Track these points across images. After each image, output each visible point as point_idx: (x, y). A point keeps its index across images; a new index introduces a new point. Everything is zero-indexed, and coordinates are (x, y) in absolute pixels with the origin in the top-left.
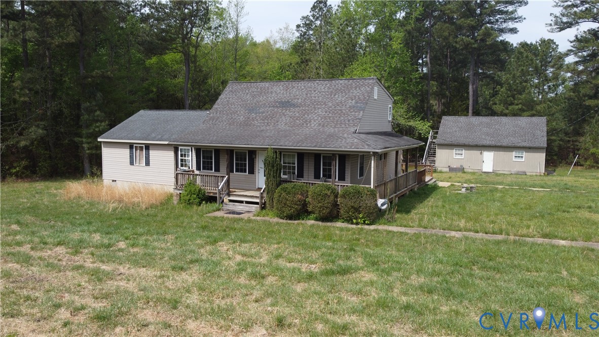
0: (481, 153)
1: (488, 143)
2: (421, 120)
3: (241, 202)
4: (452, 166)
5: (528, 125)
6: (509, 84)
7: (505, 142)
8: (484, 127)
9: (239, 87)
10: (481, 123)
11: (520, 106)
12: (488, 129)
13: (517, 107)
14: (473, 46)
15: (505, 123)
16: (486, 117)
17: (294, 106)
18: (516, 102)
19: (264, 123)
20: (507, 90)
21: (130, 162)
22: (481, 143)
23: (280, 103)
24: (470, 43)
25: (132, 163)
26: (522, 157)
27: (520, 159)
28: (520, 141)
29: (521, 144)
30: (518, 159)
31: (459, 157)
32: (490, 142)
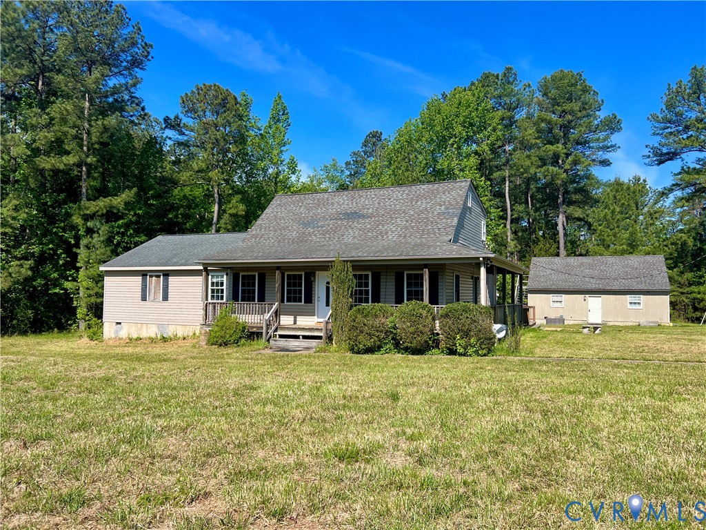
0: (585, 300)
1: (594, 287)
3: (297, 337)
4: (550, 317)
5: (641, 265)
7: (616, 286)
8: (587, 269)
9: (290, 200)
12: (591, 271)
15: (612, 264)
17: (363, 217)
19: (324, 238)
21: (142, 297)
22: (585, 287)
23: (344, 215)
25: (144, 298)
26: (639, 303)
27: (637, 307)
28: (635, 284)
29: (635, 287)
30: (634, 307)
31: (558, 305)
32: (597, 286)
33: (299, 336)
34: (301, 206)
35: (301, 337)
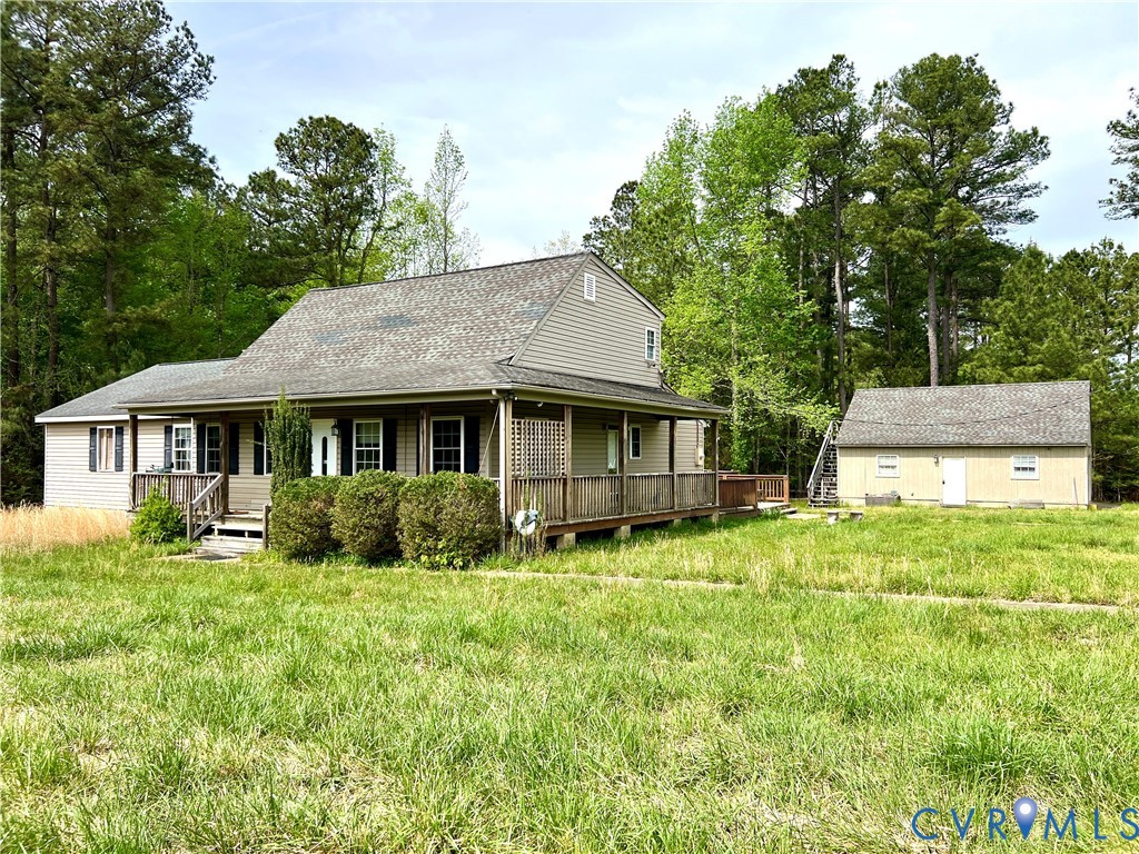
0: (937, 462)
1: (952, 440)
2: (817, 403)
3: (240, 533)
4: (872, 493)
5: (1045, 400)
6: (1011, 319)
7: (990, 438)
8: (945, 408)
9: (323, 298)
10: (939, 399)
11: (1039, 367)
12: (953, 411)
13: (1031, 369)
14: (928, 245)
15: (994, 397)
16: (951, 387)
17: (409, 322)
18: (1030, 358)
19: (336, 362)
20: (1008, 334)
21: (90, 466)
22: (935, 440)
23: (382, 319)
24: (921, 240)
25: (93, 468)
26: (1032, 469)
27: (1027, 475)
28: (1025, 433)
29: (1026, 439)
30: (1021, 474)
31: (889, 472)
32: (957, 438)
33: (243, 532)
34: (332, 308)
35: (246, 534)
